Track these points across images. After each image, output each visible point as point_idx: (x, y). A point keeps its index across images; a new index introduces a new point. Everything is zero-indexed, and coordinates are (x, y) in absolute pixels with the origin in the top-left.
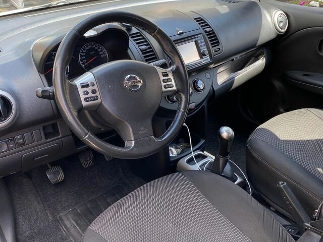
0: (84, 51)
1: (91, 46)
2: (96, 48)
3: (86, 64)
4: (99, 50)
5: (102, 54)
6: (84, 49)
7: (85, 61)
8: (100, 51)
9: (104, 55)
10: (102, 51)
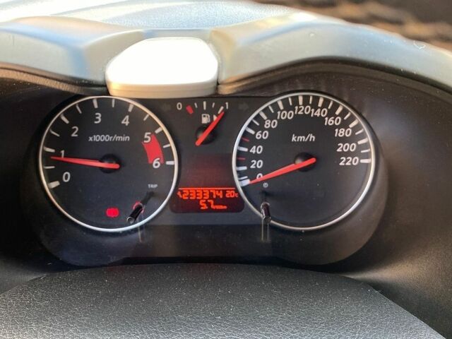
0: (268, 124)
1: (308, 110)
2: (330, 122)
3: (260, 177)
4: (341, 133)
5: (348, 154)
6: (272, 117)
7: (258, 164)
8: (344, 140)
9: (354, 161)
10: (353, 139)
